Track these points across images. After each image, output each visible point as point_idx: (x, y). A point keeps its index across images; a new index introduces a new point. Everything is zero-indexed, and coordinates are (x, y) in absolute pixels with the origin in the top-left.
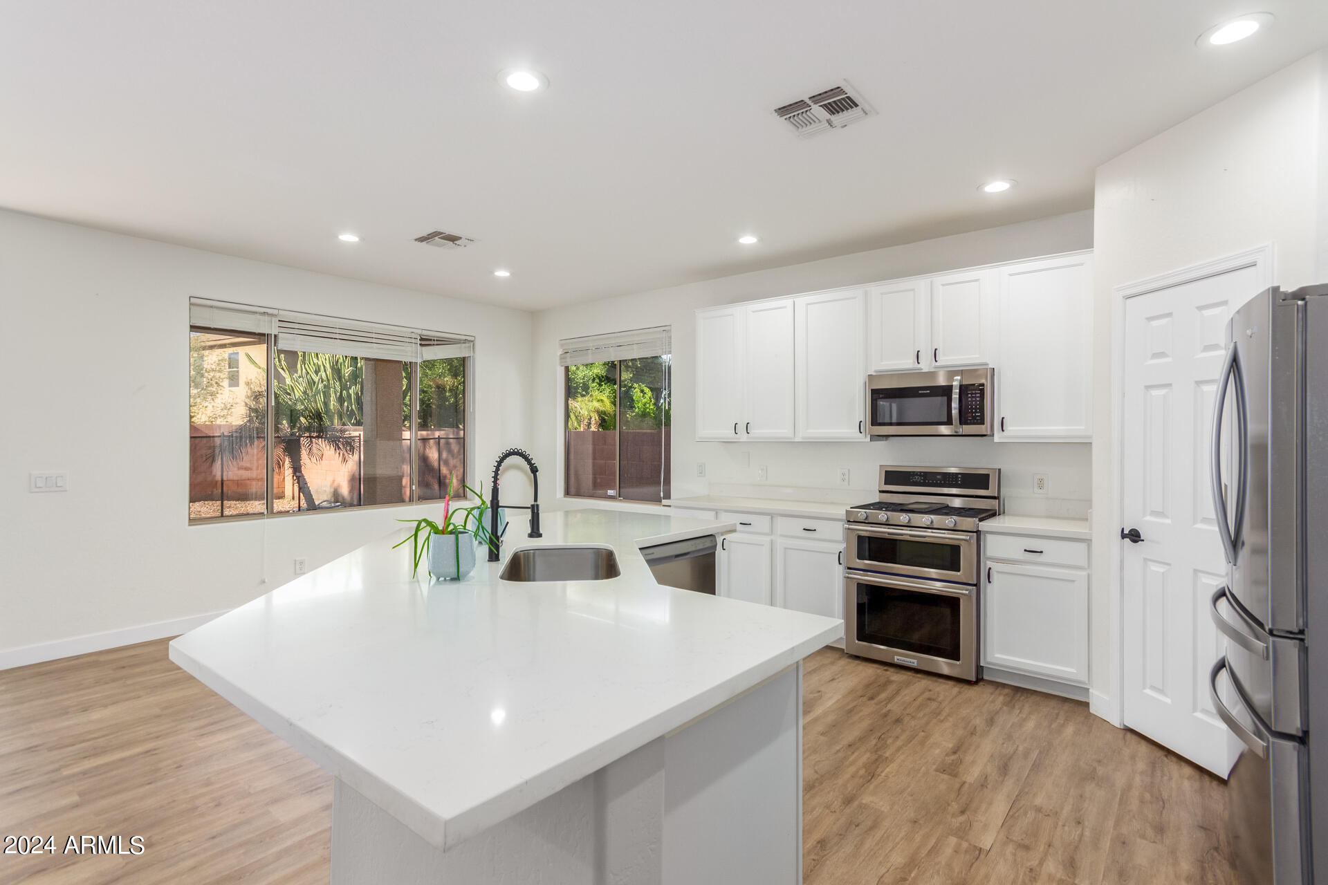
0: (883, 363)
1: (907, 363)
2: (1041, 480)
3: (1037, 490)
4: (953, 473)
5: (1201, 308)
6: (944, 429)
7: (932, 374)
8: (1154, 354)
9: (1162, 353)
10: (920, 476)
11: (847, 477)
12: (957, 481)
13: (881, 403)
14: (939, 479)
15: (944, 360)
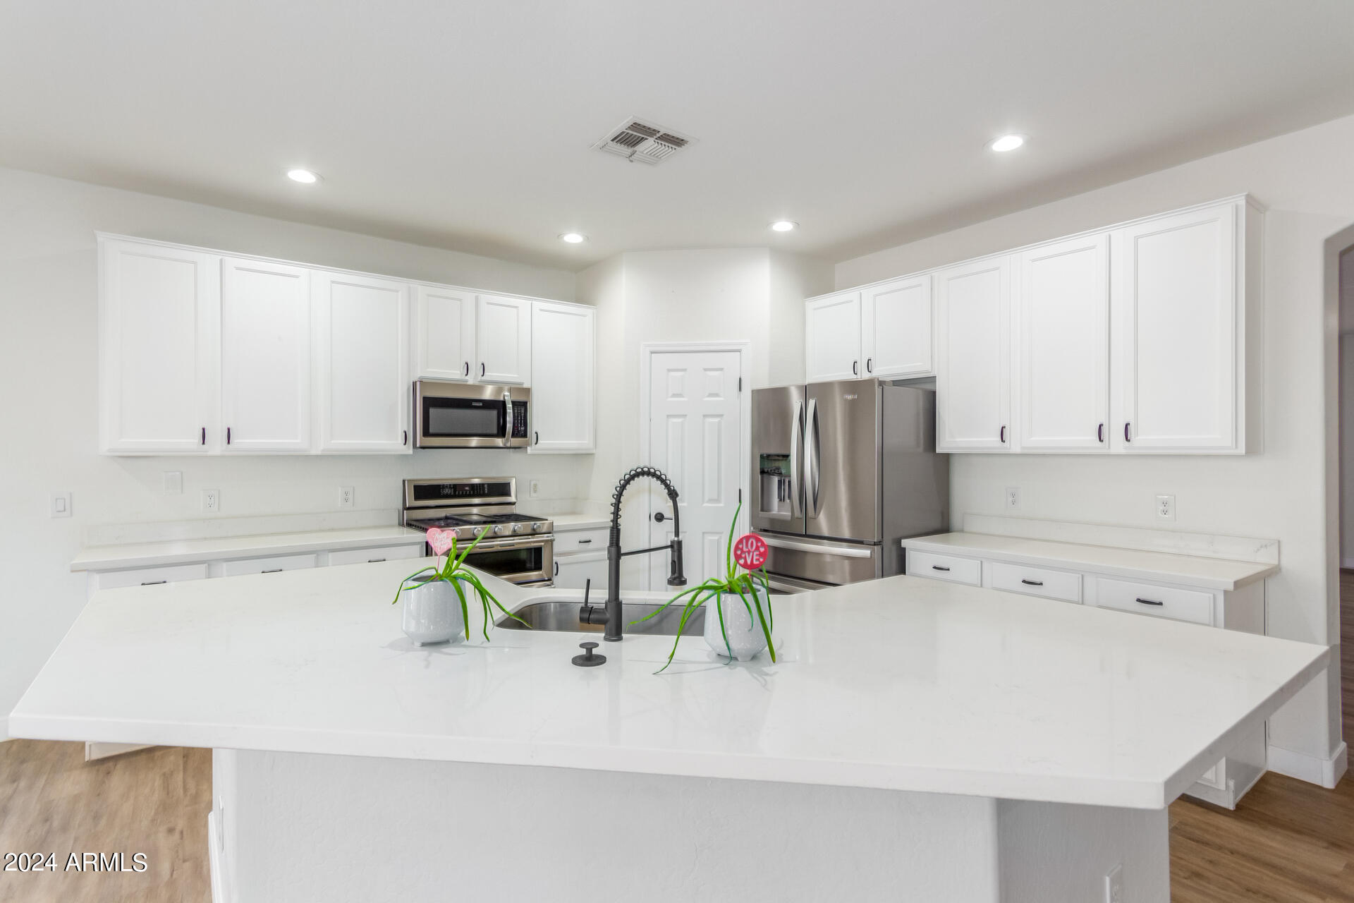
0: (428, 370)
1: (455, 374)
2: (535, 486)
3: (533, 494)
4: (477, 484)
5: (705, 370)
6: (499, 442)
7: (479, 388)
8: (674, 394)
9: (680, 394)
10: (450, 488)
11: (350, 496)
12: (484, 491)
13: (432, 411)
14: (466, 491)
15: (489, 375)
